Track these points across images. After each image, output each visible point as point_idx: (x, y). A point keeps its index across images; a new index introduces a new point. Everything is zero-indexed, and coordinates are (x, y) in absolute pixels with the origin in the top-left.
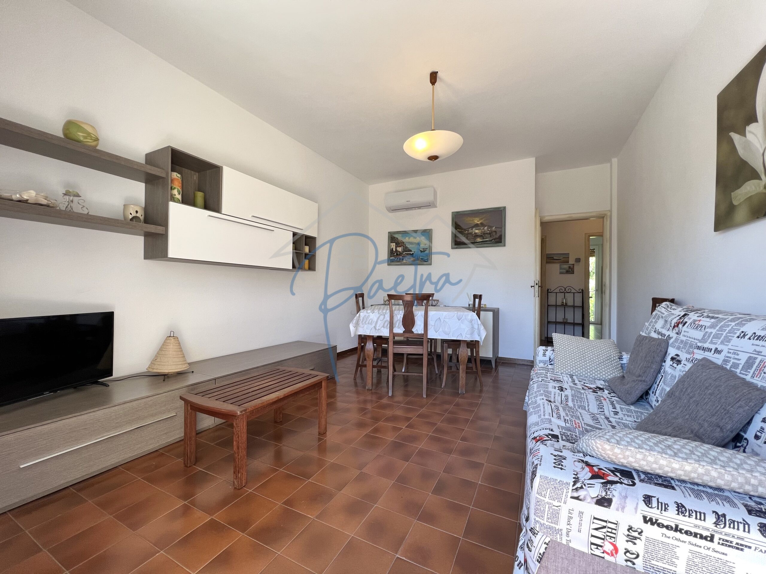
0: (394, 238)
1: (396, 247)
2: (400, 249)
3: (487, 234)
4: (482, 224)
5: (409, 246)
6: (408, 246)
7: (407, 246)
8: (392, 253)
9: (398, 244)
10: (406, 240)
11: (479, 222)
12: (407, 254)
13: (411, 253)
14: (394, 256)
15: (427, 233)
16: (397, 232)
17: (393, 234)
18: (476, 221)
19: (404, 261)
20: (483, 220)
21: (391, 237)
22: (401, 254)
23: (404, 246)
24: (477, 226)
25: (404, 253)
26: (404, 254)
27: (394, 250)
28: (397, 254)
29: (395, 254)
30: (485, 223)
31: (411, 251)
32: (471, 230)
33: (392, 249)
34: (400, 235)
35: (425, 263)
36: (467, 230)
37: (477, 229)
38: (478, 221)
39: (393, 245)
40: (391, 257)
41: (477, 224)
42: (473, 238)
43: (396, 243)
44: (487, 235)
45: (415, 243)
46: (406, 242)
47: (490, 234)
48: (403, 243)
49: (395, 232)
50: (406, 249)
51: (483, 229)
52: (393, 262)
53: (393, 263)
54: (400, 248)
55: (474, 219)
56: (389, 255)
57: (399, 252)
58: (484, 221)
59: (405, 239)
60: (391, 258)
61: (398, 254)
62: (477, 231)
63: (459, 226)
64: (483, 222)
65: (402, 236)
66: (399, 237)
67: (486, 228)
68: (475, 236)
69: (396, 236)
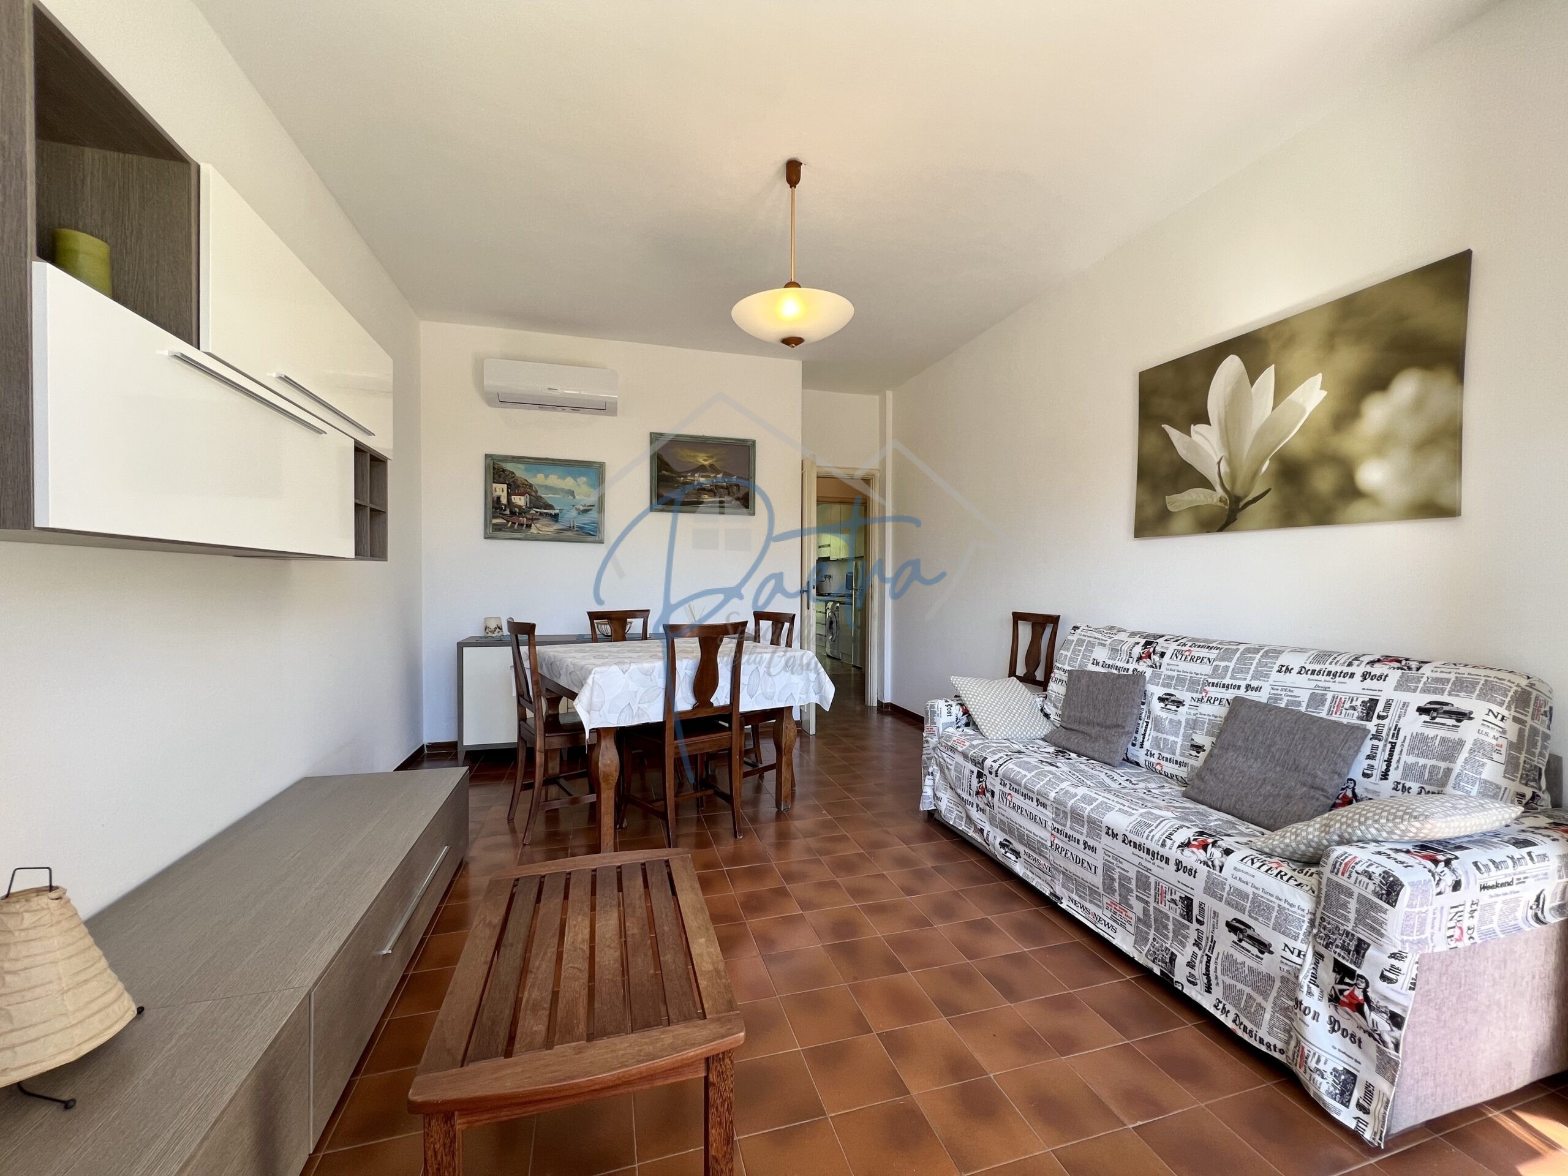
0: (504, 471)
1: (509, 495)
2: (520, 501)
3: (722, 487)
4: (711, 466)
5: (547, 497)
6: (543, 496)
7: (539, 494)
8: (495, 507)
9: (515, 486)
10: (538, 479)
11: (706, 463)
12: (541, 514)
13: (553, 512)
14: (503, 516)
15: (594, 471)
16: (513, 457)
17: (499, 461)
18: (701, 460)
19: (534, 530)
20: (715, 459)
21: (494, 468)
22: (522, 512)
23: (533, 494)
24: (702, 469)
25: (532, 512)
26: (533, 514)
27: (504, 501)
28: (513, 513)
29: (508, 512)
30: (717, 465)
31: (551, 507)
32: (690, 476)
33: (499, 498)
34: (521, 466)
35: (590, 538)
36: (684, 474)
37: (702, 476)
38: (705, 460)
39: (501, 490)
40: (494, 517)
41: (703, 466)
42: (695, 494)
43: (508, 485)
44: (722, 490)
45: (562, 490)
46: (538, 485)
47: (727, 488)
48: (531, 486)
49: (507, 457)
50: (537, 502)
51: (715, 477)
52: (500, 530)
53: (501, 534)
54: (522, 498)
55: (696, 454)
56: (490, 512)
57: (520, 507)
58: (717, 461)
59: (536, 476)
60: (495, 521)
61: (515, 512)
62: (702, 480)
63: (667, 464)
64: (714, 463)
65: (527, 470)
66: (520, 472)
67: (720, 476)
68: (699, 489)
69: (509, 467)
